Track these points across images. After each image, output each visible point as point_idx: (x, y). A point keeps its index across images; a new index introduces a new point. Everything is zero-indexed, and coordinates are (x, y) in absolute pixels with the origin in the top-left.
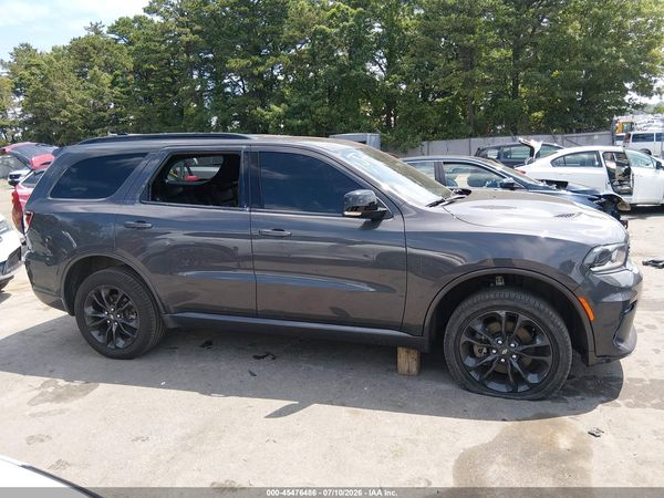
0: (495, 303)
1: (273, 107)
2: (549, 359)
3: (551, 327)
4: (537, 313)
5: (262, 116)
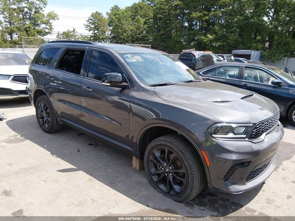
0: (163, 143)
1: (209, 36)
2: (184, 181)
3: (186, 163)
4: (180, 154)
5: (203, 40)
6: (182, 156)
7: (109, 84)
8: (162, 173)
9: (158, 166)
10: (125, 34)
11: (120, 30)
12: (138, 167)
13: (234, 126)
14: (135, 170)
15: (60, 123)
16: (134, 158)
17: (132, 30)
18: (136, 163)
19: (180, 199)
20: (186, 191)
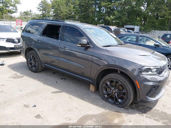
0: (113, 77)
1: (111, 16)
2: (125, 97)
3: (127, 87)
4: (123, 83)
5: (108, 19)
6: (125, 84)
7: (81, 46)
8: (111, 93)
9: (107, 89)
10: (62, 14)
11: (59, 12)
12: (93, 91)
13: (152, 68)
14: (92, 92)
15: (43, 67)
16: (91, 85)
17: (66, 12)
18: (92, 88)
19: (122, 106)
20: (126, 102)
